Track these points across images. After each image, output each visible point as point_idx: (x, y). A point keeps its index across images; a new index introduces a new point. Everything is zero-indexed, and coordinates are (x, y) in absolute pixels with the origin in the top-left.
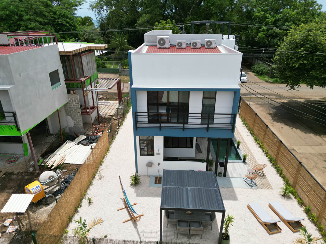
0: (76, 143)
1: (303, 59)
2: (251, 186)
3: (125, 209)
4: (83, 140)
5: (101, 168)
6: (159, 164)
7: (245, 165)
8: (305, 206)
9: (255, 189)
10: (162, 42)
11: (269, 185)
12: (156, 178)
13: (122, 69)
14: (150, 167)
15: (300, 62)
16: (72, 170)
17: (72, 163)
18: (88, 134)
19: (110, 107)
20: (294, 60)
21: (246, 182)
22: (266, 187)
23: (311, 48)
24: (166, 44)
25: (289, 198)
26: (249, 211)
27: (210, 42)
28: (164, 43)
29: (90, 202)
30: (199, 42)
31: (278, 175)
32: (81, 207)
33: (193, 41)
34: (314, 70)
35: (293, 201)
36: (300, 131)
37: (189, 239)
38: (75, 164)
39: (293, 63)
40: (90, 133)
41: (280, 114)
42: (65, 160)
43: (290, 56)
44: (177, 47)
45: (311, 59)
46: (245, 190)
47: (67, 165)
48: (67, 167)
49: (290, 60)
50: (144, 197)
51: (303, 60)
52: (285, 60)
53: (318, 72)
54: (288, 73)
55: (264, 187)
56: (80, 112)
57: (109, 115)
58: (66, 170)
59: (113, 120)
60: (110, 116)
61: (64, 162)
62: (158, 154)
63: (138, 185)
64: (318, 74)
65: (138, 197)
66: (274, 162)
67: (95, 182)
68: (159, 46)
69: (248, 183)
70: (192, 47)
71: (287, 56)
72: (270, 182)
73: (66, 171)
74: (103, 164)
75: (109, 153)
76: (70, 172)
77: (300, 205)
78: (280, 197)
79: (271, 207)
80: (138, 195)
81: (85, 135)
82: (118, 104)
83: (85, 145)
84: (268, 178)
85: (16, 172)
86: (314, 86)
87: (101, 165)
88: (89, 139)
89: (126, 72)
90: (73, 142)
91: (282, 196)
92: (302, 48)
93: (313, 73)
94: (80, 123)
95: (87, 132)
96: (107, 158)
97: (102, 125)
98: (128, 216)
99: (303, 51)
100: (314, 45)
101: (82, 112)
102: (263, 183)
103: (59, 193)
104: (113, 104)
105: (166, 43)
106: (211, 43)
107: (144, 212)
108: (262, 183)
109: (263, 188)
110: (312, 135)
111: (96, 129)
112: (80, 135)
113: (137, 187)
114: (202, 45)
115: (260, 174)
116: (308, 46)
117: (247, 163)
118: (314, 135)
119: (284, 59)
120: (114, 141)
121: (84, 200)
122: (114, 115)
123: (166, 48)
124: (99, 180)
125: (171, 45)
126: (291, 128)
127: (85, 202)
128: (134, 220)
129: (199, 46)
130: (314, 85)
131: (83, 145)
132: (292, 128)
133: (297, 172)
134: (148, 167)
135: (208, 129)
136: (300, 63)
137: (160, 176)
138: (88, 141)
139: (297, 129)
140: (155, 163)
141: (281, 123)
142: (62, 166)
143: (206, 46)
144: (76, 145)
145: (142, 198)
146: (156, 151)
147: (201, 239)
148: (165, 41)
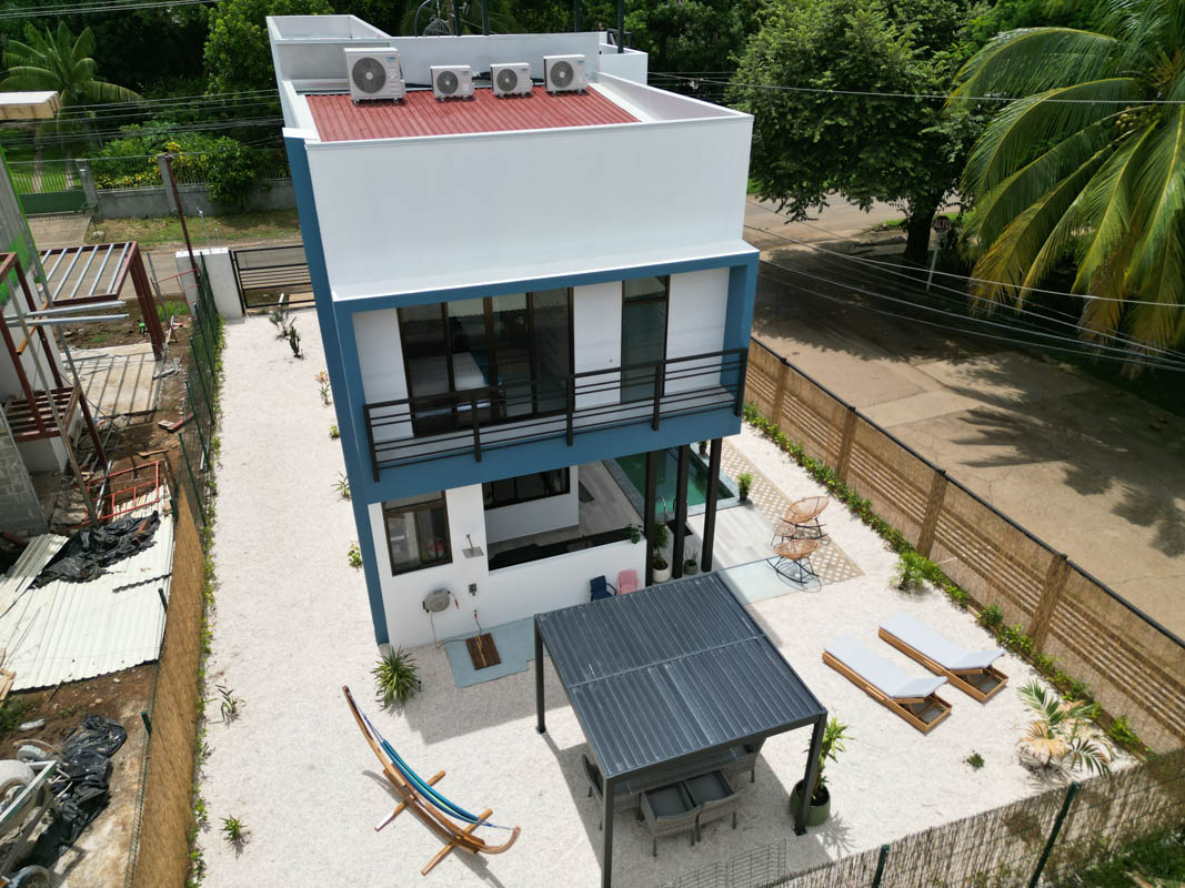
0: (30, 580)
1: (831, 111)
2: (800, 581)
3: (405, 811)
4: (58, 557)
5: (212, 665)
6: (473, 589)
7: (751, 513)
8: (978, 607)
9: (814, 590)
10: (369, 76)
11: (847, 562)
12: (471, 643)
13: (101, 192)
14: (444, 608)
15: (827, 122)
16: (72, 714)
17: (58, 683)
18: (64, 520)
19: (116, 375)
20: (806, 118)
21: (778, 571)
22: (842, 573)
23: (856, 70)
24: (387, 85)
25: (920, 591)
26: (833, 672)
27: (566, 67)
28: (380, 80)
29: (236, 835)
30: (524, 70)
31: (859, 521)
32: (205, 873)
33: (498, 66)
34: (868, 148)
35: (936, 597)
36: (849, 357)
37: (697, 844)
38: (73, 681)
39: (802, 126)
40: (71, 515)
41: (769, 305)
42: (13, 676)
43: (790, 104)
44: (438, 93)
45: (857, 109)
46: (787, 601)
47: (34, 696)
48: (39, 703)
49: (789, 117)
50: (459, 734)
51: (832, 114)
52: (773, 119)
53: (882, 155)
54: (786, 164)
55: (838, 574)
56: (6, 434)
57: (130, 415)
58: (39, 723)
59: (158, 434)
60: (142, 419)
61: (14, 688)
62: (469, 554)
63: (412, 695)
64: (882, 159)
65: (435, 746)
66: (833, 479)
67: (215, 735)
68: (357, 93)
69: (788, 572)
70: (498, 90)
71: (779, 102)
72: (848, 553)
73: (42, 728)
74: (212, 646)
75: (216, 587)
76: (61, 724)
77: (959, 608)
78: (896, 593)
79: (886, 636)
81: (52, 532)
82: (152, 356)
83: (80, 580)
84: (835, 539)
86: (876, 204)
87: (208, 652)
88: (87, 544)
89: (122, 205)
90: (11, 581)
91: (900, 588)
92: (828, 73)
93: (868, 158)
94: (16, 481)
95: (57, 512)
96: (221, 611)
97: (119, 468)
98: (433, 836)
99: (830, 83)
100: (866, 60)
101: (14, 431)
102: (830, 560)
103: (62, 844)
104: (125, 359)
105: (388, 80)
106: (570, 72)
107: (486, 798)
108: (827, 561)
109: (836, 579)
110: (885, 363)
111: (94, 493)
112: (30, 535)
113: (411, 703)
114: (535, 80)
115: (808, 533)
116: (844, 63)
117: (754, 502)
118: (892, 361)
119: (771, 114)
120: (214, 529)
121: (202, 838)
122: (155, 410)
123: (388, 102)
124: (228, 724)
125: (408, 85)
126: (820, 349)
127: (211, 842)
128: (461, 845)
129: (524, 85)
130: (874, 198)
131: (72, 579)
132: (823, 351)
133: (932, 502)
134: (434, 611)
135: (654, 421)
136: (827, 127)
137: (483, 633)
138: (86, 558)
139: (836, 348)
140: (461, 591)
141: (785, 337)
142: (10, 709)
143: (552, 87)
144: (30, 587)
145: (452, 743)
146: (457, 542)
147: (734, 827)
148: (383, 70)
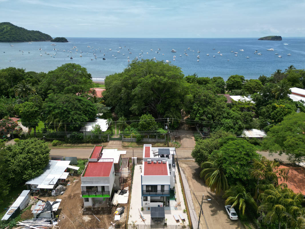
3: (141, 218)
4: (120, 192)
7: (175, 202)
9: (177, 210)
12: (148, 208)
13: (124, 138)
14: (146, 205)
25: (185, 213)
26: (173, 217)
29: (131, 216)
31: (185, 205)
32: (129, 218)
40: (121, 188)
42: (118, 202)
46: (174, 211)
47: (119, 204)
50: (146, 214)
58: (120, 206)
59: (128, 180)
60: (127, 178)
62: (149, 201)
63: (143, 211)
68: (148, 163)
69: (175, 208)
72: (182, 208)
78: (183, 212)
79: (179, 215)
80: (144, 214)
81: (120, 190)
82: (128, 169)
83: (122, 195)
84: (181, 206)
85: (104, 207)
88: (122, 191)
89: (126, 140)
97: (124, 184)
98: (142, 220)
102: (180, 208)
107: (146, 218)
109: (179, 210)
111: (123, 186)
112: (118, 190)
115: (179, 205)
117: (177, 201)
120: (132, 192)
121: (129, 216)
123: (150, 163)
128: (144, 221)
135: (163, 194)
138: (122, 193)
140: (148, 204)
144: (118, 195)
146: (148, 200)
